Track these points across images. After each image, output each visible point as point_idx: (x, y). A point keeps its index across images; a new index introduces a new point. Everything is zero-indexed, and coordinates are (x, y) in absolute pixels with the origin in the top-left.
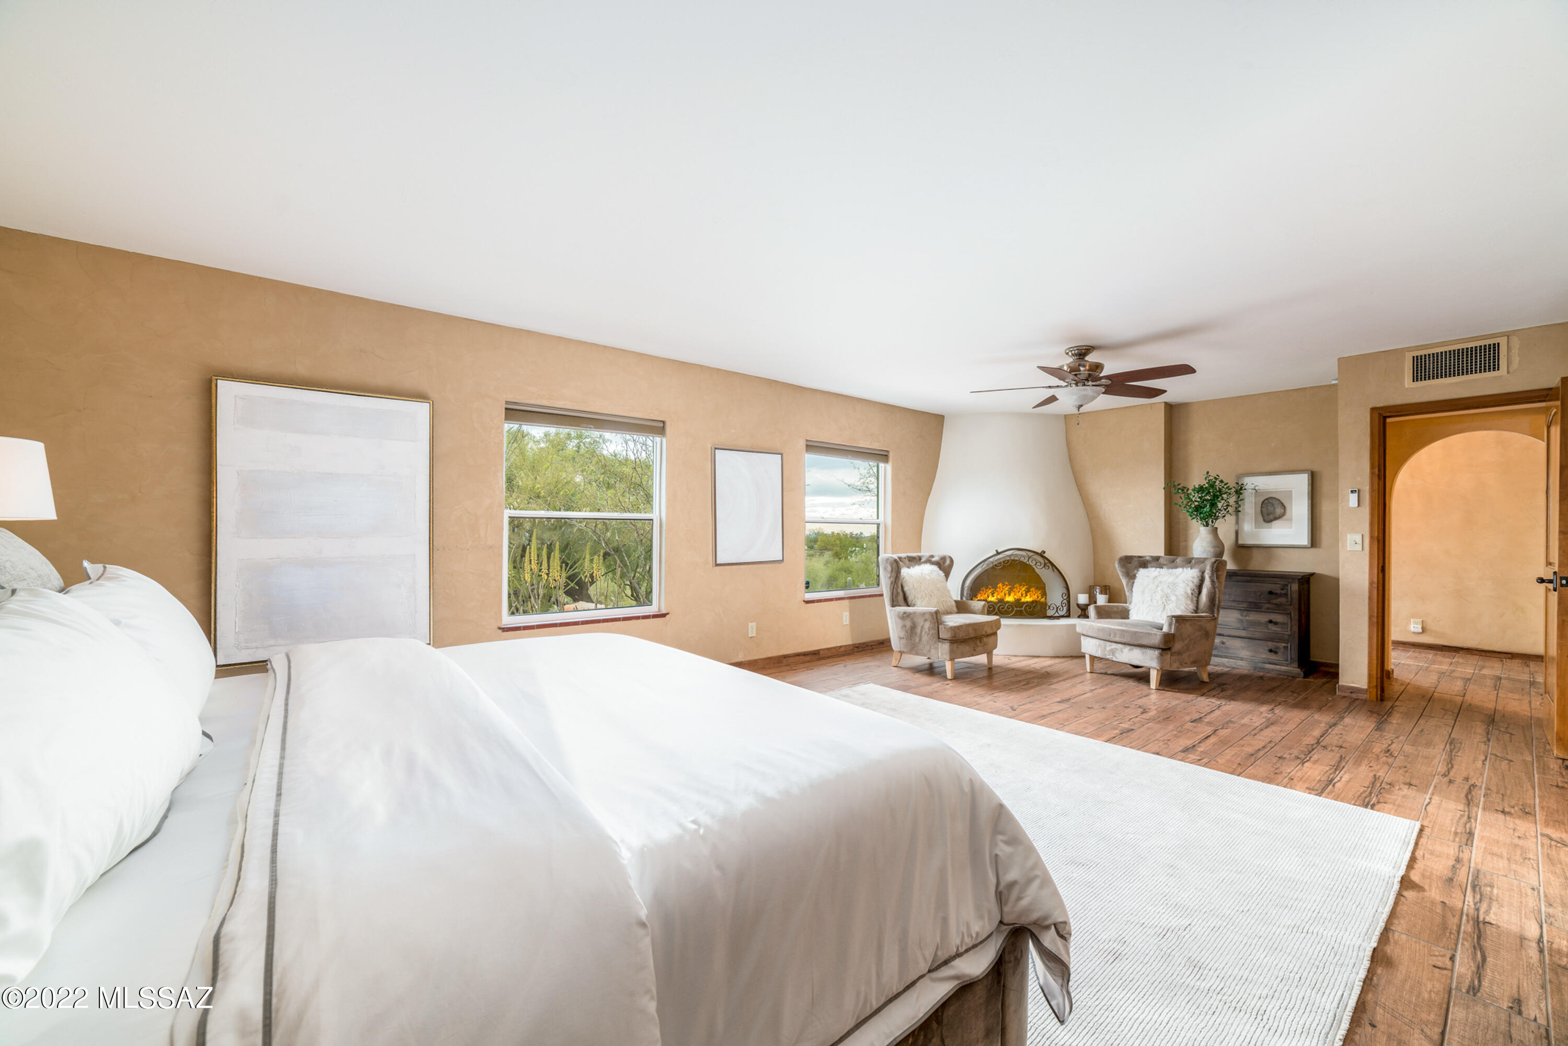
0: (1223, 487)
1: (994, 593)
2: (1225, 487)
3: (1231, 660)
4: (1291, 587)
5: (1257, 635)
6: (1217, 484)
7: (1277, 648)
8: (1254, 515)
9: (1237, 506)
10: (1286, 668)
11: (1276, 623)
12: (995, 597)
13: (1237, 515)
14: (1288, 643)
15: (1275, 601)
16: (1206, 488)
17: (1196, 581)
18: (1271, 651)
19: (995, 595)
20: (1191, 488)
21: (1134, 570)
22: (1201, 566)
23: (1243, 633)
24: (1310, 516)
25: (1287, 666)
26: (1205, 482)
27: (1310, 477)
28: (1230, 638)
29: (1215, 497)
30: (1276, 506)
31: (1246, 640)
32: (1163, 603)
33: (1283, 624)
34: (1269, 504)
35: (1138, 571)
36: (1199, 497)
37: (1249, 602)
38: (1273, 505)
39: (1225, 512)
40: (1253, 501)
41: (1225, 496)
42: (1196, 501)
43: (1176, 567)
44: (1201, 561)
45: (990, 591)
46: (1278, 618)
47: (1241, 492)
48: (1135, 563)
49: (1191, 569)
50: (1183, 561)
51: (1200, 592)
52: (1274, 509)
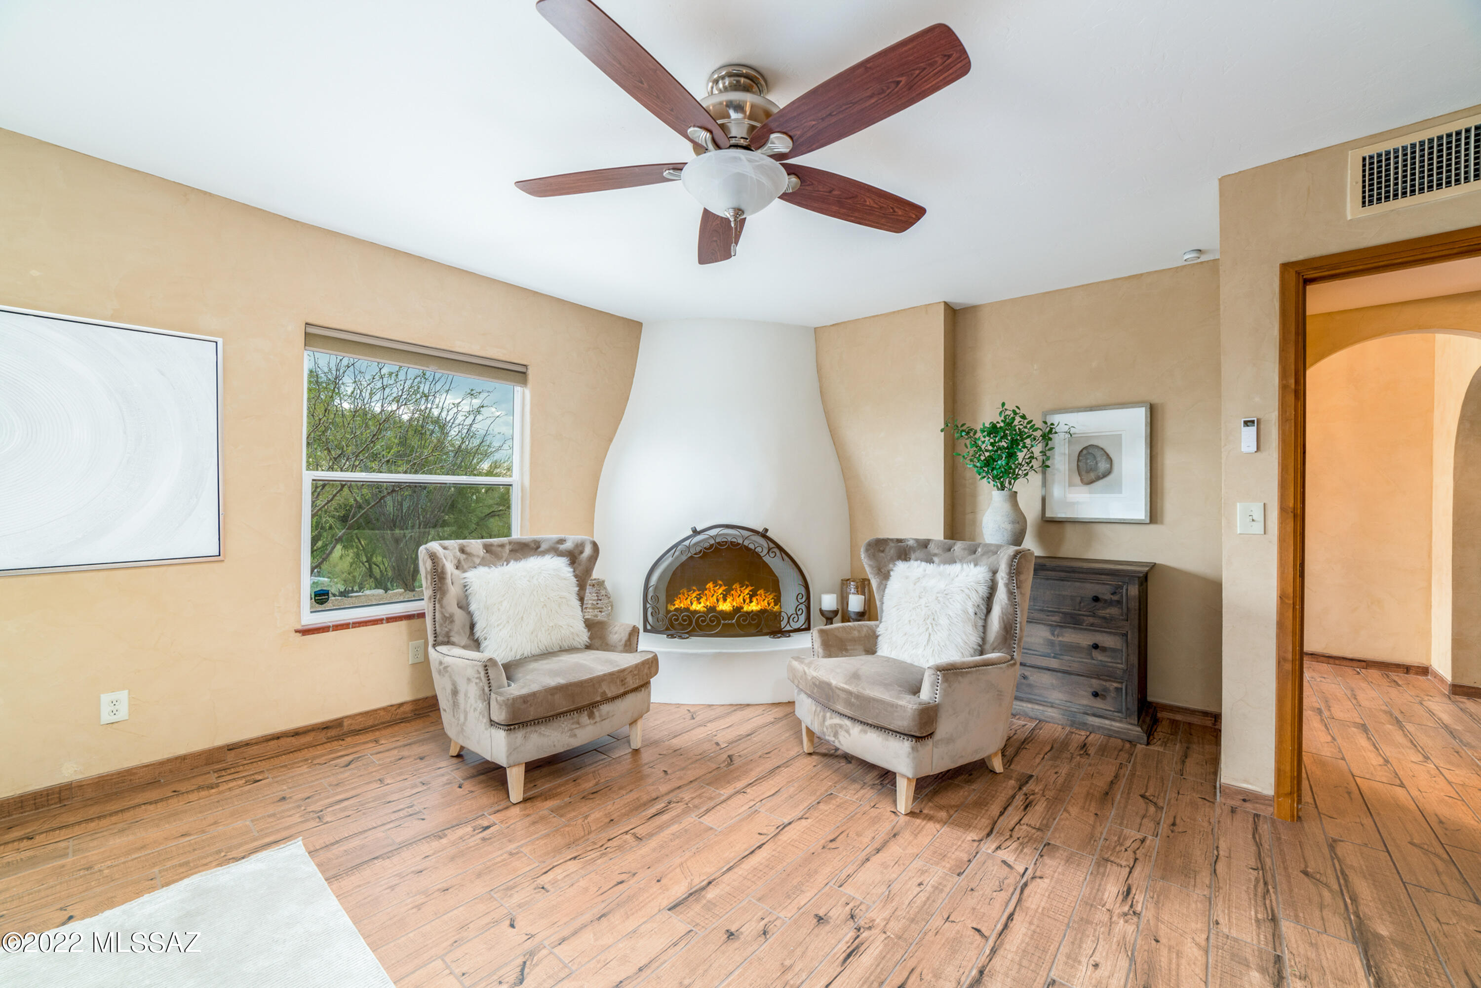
0: (1026, 427)
1: (701, 598)
2: (1029, 426)
3: (1036, 707)
4: (1127, 590)
5: (1075, 667)
6: (1016, 423)
7: (1106, 690)
8: (1067, 472)
9: (1045, 458)
10: (1118, 724)
11: (1104, 649)
12: (702, 604)
13: (1044, 473)
14: (1122, 683)
15: (1102, 613)
16: (1001, 427)
17: (983, 590)
18: (1096, 695)
19: (702, 600)
20: (979, 427)
21: (889, 564)
22: (991, 560)
23: (1054, 663)
24: (1149, 474)
25: (1120, 721)
26: (1000, 419)
27: (1149, 413)
28: (1036, 670)
29: (1014, 443)
30: (1099, 459)
31: (1059, 674)
32: (927, 629)
33: (1114, 650)
34: (1089, 456)
35: (894, 565)
36: (992, 444)
37: (1063, 613)
38: (1095, 457)
39: (1028, 468)
40: (1067, 452)
41: (1028, 441)
42: (987, 451)
43: (953, 561)
44: (993, 550)
45: (694, 595)
46: (1108, 640)
47: (1050, 436)
48: (891, 551)
49: (976, 565)
50: (964, 549)
51: (989, 610)
52: (1097, 463)
